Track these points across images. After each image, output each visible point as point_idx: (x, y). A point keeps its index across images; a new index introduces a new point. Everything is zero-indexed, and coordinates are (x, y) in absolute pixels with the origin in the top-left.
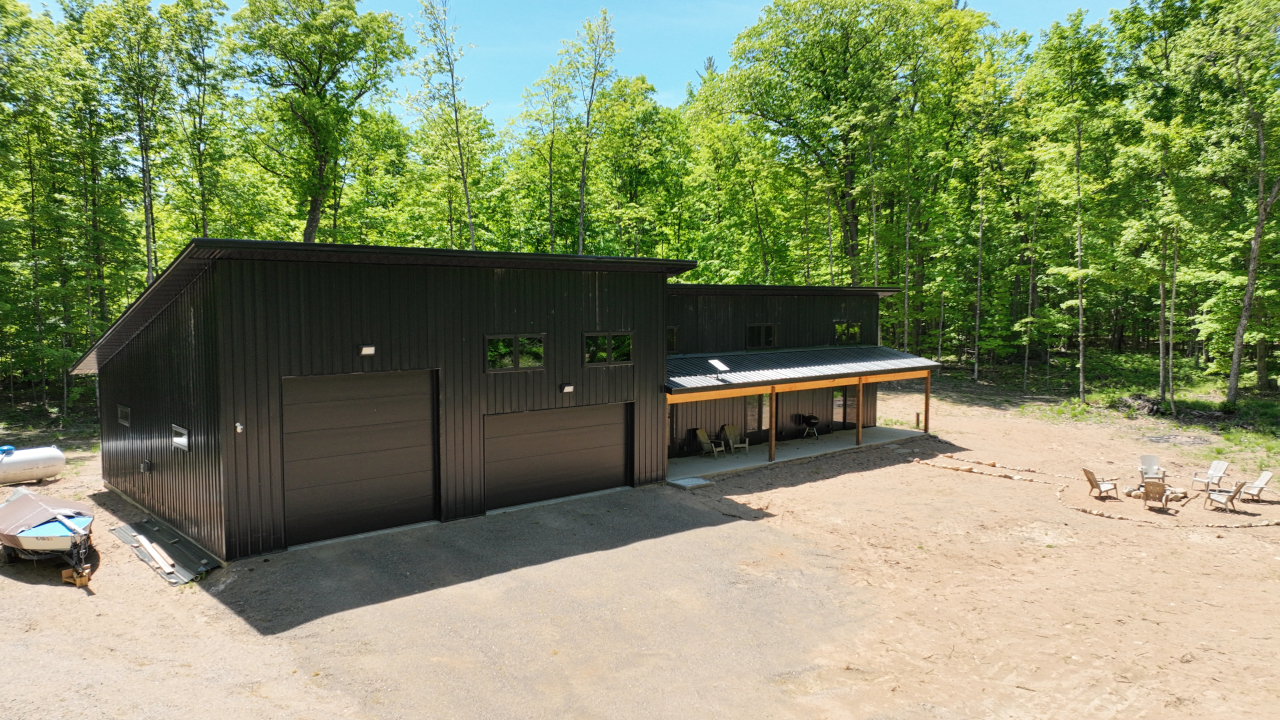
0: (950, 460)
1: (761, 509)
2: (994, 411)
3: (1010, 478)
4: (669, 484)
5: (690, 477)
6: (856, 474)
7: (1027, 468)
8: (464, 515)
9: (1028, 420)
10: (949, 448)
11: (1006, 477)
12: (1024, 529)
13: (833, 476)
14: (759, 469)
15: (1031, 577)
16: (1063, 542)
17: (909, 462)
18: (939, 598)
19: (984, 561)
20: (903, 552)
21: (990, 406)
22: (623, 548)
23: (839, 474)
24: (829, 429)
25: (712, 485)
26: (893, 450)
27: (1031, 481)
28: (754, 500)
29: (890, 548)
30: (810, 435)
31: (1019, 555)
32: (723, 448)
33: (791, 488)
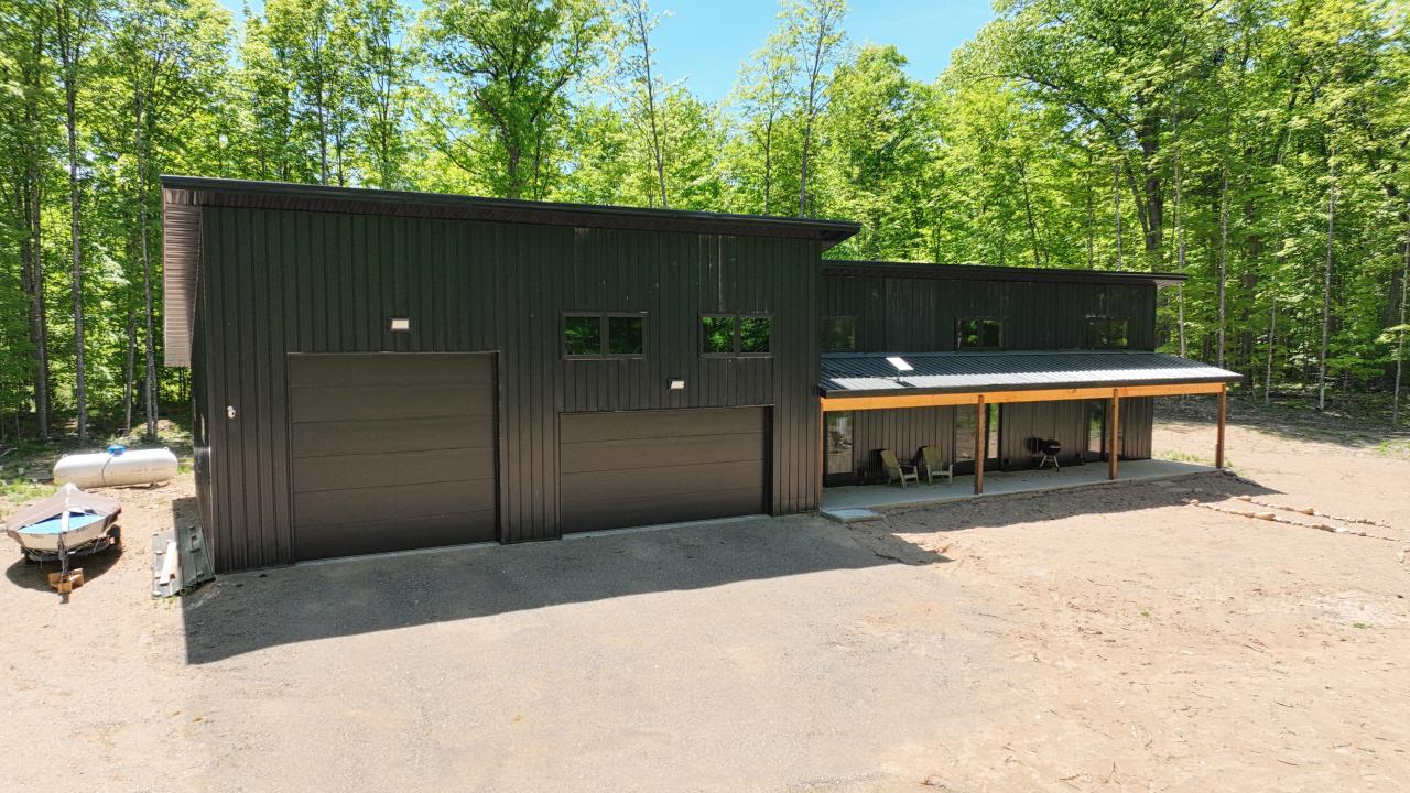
0: (1248, 504)
1: (935, 552)
2: (1339, 448)
3: (1332, 530)
4: (822, 515)
5: (851, 508)
6: (1097, 516)
7: (1362, 519)
8: (533, 538)
9: (1386, 461)
10: (1252, 488)
11: (1324, 528)
12: (1327, 598)
13: (1063, 516)
14: (957, 503)
15: (1307, 668)
16: (1387, 621)
17: (1183, 504)
18: (1136, 687)
19: (1238, 639)
20: (1117, 619)
21: (1336, 442)
22: (713, 589)
23: (1071, 514)
24: (1079, 459)
25: (881, 519)
26: (1163, 489)
27: (1364, 535)
28: (927, 541)
29: (1099, 611)
30: (1048, 466)
31: (1302, 635)
32: (915, 475)
33: (993, 529)
